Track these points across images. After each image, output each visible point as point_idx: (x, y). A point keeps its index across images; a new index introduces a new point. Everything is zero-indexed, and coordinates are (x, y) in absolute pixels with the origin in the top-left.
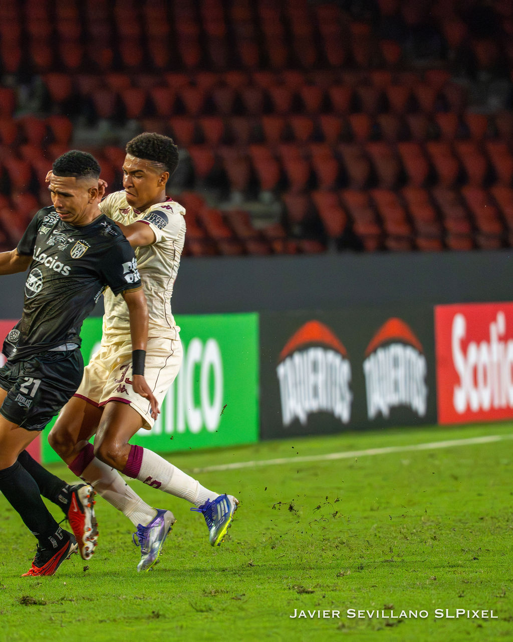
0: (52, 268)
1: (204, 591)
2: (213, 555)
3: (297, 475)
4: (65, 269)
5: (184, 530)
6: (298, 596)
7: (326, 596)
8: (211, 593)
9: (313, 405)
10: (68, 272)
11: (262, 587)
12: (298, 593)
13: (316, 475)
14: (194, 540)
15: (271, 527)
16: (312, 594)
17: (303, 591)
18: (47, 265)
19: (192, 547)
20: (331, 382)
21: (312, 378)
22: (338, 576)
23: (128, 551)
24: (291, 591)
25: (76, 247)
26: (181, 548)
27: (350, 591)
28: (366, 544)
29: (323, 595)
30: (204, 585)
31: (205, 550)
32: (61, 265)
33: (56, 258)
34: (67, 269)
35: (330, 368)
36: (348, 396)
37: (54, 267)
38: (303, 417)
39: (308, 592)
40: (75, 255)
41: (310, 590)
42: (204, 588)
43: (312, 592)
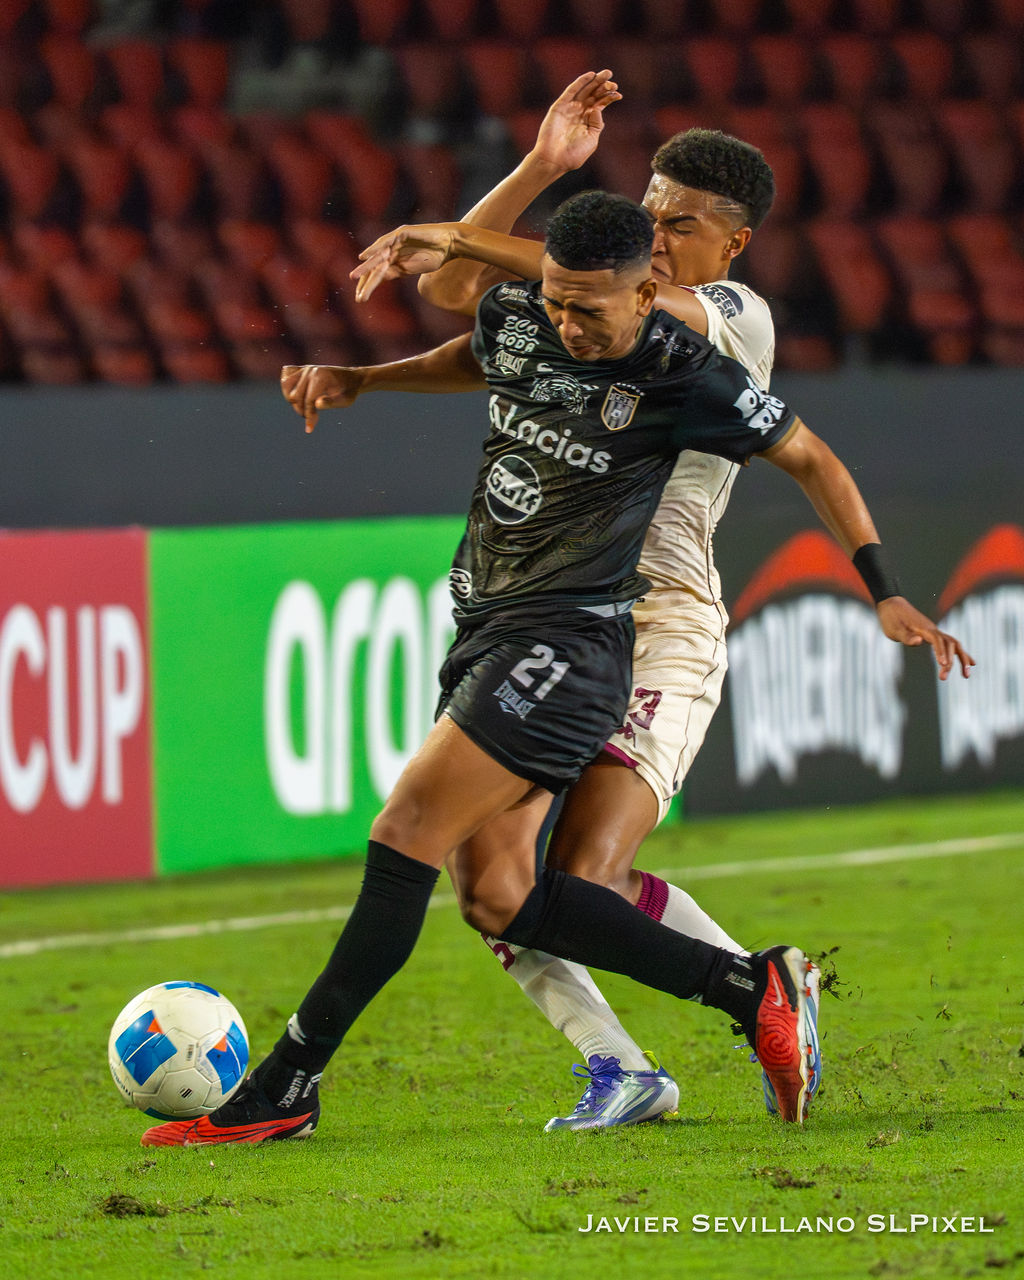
0: (563, 459)
1: (548, 1182)
2: (570, 1094)
3: (774, 903)
4: (597, 459)
5: (501, 1036)
6: (774, 1193)
7: (844, 1194)
8: (564, 1187)
9: (811, 734)
10: (605, 466)
11: (687, 1172)
12: (775, 1187)
13: (818, 901)
14: (523, 1059)
15: (708, 1028)
16: (808, 1190)
17: (787, 1183)
18: (549, 450)
19: (520, 1076)
20: (853, 678)
21: (808, 669)
22: (871, 1146)
23: (364, 1085)
24: (758, 1182)
25: (609, 401)
26: (492, 1078)
27: (900, 1181)
28: (939, 1067)
29: (836, 1191)
30: (548, 1169)
31: (550, 1083)
32: (587, 451)
33: (568, 433)
34: (602, 458)
35: (852, 645)
36: (895, 713)
37: (568, 455)
38: (786, 763)
39: (798, 1185)
40: (613, 423)
41: (805, 1179)
42: (548, 1177)
43: (809, 1185)
